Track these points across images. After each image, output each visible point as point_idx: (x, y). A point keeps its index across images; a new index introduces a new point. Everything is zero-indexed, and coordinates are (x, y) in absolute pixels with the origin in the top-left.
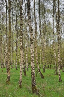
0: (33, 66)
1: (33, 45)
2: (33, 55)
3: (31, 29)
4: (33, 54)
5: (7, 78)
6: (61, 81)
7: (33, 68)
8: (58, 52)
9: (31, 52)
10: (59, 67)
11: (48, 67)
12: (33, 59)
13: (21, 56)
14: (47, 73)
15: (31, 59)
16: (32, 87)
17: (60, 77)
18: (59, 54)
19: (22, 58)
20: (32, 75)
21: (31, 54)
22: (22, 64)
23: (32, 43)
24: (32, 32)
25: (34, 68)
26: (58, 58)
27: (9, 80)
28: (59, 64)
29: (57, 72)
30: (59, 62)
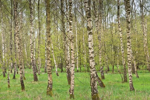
0: (93, 66)
1: (92, 35)
2: (93, 51)
3: (88, 12)
4: (93, 48)
5: (48, 86)
6: (134, 89)
7: (92, 69)
8: (128, 44)
9: (90, 46)
10: (130, 68)
11: (109, 70)
12: (92, 55)
13: (72, 51)
14: (108, 80)
15: (90, 56)
16: (92, 96)
17: (132, 84)
18: (129, 46)
19: (74, 55)
20: (91, 79)
21: (90, 48)
22: (74, 63)
23: (90, 33)
24: (90, 18)
25: (94, 69)
26: (128, 53)
27: (51, 89)
28: (130, 63)
29: (126, 77)
30: (130, 59)
